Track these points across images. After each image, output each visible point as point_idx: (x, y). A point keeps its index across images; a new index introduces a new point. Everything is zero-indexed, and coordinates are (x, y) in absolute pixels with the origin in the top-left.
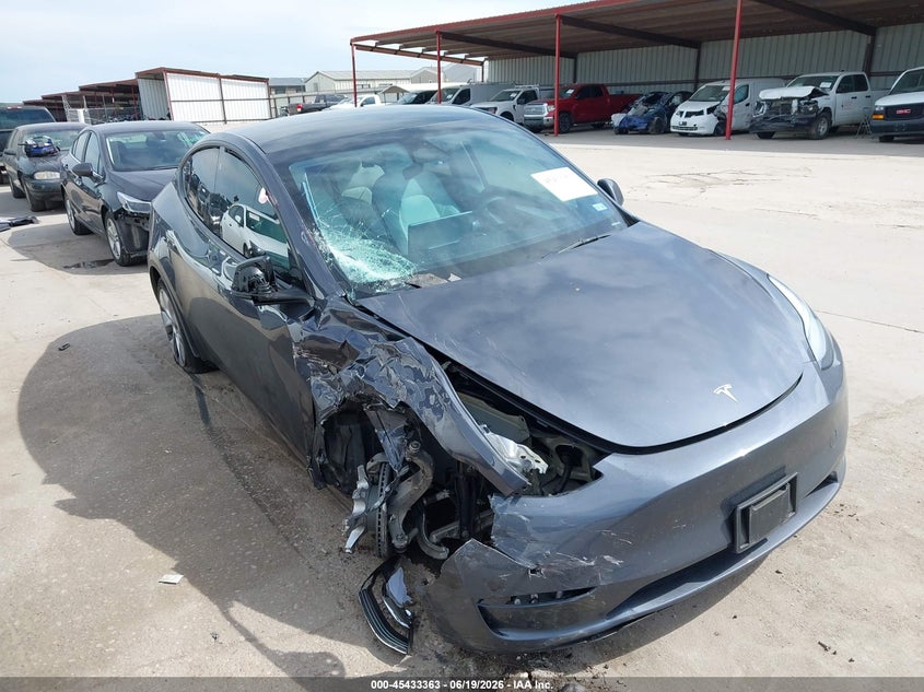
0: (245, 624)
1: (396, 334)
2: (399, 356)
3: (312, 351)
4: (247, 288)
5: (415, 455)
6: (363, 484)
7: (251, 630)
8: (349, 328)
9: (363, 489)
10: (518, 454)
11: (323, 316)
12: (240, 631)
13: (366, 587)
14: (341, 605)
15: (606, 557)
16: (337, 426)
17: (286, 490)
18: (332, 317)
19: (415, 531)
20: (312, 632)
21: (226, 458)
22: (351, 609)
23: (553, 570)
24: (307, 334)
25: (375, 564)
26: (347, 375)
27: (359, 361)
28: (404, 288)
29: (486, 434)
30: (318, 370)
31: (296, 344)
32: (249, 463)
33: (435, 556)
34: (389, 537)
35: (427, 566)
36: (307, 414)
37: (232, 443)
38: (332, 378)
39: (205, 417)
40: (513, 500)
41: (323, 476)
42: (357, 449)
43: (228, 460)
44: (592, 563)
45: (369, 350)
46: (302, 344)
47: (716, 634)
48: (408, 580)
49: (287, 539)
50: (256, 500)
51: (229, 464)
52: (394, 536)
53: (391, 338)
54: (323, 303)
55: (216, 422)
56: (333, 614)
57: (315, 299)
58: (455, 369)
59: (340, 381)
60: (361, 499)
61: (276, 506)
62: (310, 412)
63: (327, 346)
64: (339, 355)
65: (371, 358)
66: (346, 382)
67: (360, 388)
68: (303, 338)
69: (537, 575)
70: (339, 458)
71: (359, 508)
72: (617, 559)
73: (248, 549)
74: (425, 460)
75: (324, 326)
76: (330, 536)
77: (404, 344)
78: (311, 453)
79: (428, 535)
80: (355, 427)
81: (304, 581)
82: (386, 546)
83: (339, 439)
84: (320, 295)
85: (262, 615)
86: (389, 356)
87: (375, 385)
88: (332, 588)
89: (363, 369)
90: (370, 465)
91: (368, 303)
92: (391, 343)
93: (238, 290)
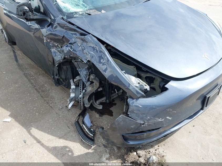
0: (36, 136)
1: (84, 33)
2: (87, 42)
3: (51, 39)
4: (22, 15)
5: (94, 79)
6: (73, 87)
7: (38, 138)
8: (65, 31)
9: (73, 89)
10: (137, 82)
11: (54, 26)
12: (34, 139)
13: (76, 121)
14: (68, 127)
15: (167, 117)
16: (62, 66)
17: (46, 85)
18: (58, 26)
19: (92, 101)
20: (60, 138)
21: (24, 74)
22: (73, 128)
23: (150, 123)
24: (49, 33)
25: (79, 112)
26: (66, 49)
27: (70, 44)
28: (85, 15)
29: (125, 75)
30: (54, 46)
31: (45, 37)
32: (32, 76)
33: (98, 108)
34: (84, 104)
35: (96, 111)
36: (51, 62)
37: (26, 69)
38: (59, 49)
39: (17, 60)
40: (136, 100)
41: (58, 82)
42: (70, 74)
43: (26, 75)
44: (163, 120)
45: (73, 39)
46: (47, 37)
47: (190, 132)
48: (91, 117)
49: (48, 103)
50: (36, 89)
51: (26, 76)
52: (85, 103)
53: (82, 34)
54: (54, 20)
55: (20, 62)
56: (66, 131)
57: (51, 18)
58: (109, 48)
59: (63, 51)
60: (73, 92)
61: (43, 91)
62: (52, 61)
63: (56, 37)
64: (62, 41)
65: (75, 43)
66: (65, 52)
67: (71, 54)
68: (47, 34)
69: (144, 125)
70: (63, 77)
71: (72, 95)
72: (170, 117)
73: (34, 107)
74: (97, 80)
75: (55, 30)
76: (62, 102)
77: (88, 37)
78: (53, 75)
79: (96, 102)
80: (69, 67)
81: (55, 119)
82: (83, 107)
83: (63, 71)
84: (53, 18)
85: (42, 132)
86: (82, 42)
87: (78, 53)
88: (65, 121)
89: (72, 47)
90: (75, 80)
91: (72, 21)
92: (83, 37)
93: (19, 15)
